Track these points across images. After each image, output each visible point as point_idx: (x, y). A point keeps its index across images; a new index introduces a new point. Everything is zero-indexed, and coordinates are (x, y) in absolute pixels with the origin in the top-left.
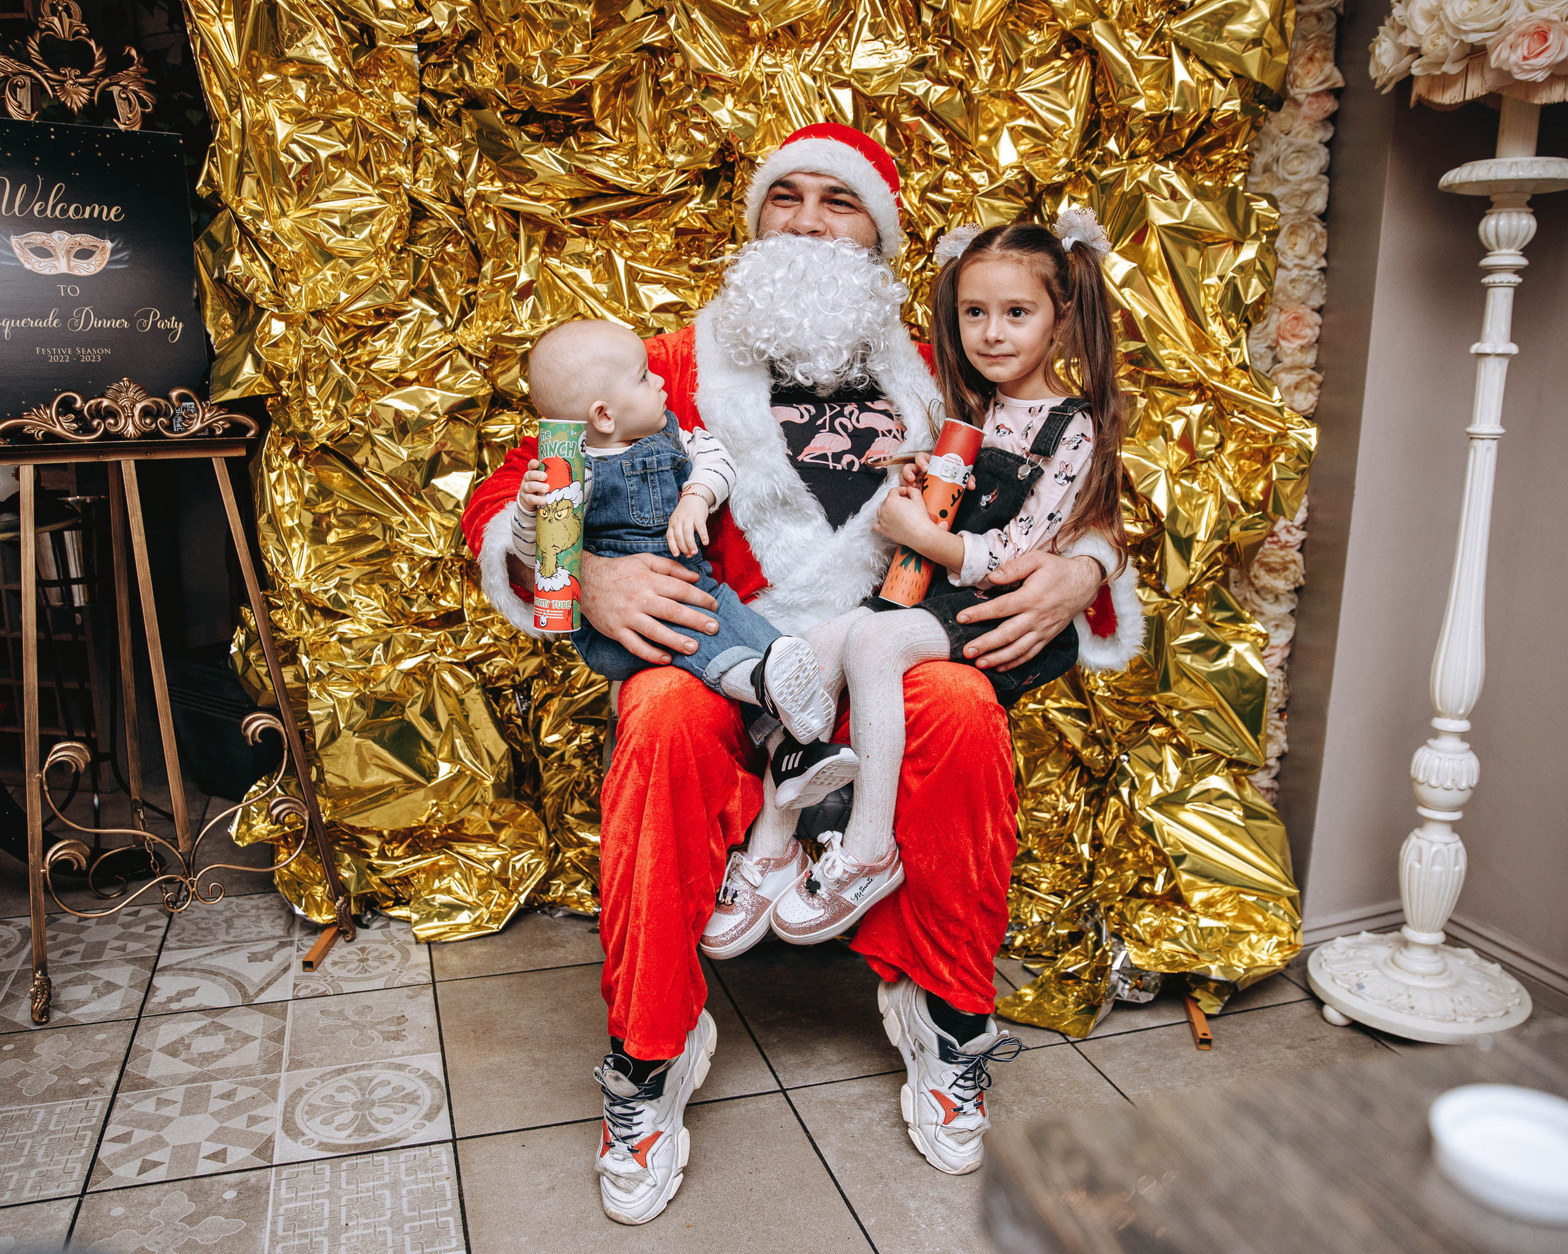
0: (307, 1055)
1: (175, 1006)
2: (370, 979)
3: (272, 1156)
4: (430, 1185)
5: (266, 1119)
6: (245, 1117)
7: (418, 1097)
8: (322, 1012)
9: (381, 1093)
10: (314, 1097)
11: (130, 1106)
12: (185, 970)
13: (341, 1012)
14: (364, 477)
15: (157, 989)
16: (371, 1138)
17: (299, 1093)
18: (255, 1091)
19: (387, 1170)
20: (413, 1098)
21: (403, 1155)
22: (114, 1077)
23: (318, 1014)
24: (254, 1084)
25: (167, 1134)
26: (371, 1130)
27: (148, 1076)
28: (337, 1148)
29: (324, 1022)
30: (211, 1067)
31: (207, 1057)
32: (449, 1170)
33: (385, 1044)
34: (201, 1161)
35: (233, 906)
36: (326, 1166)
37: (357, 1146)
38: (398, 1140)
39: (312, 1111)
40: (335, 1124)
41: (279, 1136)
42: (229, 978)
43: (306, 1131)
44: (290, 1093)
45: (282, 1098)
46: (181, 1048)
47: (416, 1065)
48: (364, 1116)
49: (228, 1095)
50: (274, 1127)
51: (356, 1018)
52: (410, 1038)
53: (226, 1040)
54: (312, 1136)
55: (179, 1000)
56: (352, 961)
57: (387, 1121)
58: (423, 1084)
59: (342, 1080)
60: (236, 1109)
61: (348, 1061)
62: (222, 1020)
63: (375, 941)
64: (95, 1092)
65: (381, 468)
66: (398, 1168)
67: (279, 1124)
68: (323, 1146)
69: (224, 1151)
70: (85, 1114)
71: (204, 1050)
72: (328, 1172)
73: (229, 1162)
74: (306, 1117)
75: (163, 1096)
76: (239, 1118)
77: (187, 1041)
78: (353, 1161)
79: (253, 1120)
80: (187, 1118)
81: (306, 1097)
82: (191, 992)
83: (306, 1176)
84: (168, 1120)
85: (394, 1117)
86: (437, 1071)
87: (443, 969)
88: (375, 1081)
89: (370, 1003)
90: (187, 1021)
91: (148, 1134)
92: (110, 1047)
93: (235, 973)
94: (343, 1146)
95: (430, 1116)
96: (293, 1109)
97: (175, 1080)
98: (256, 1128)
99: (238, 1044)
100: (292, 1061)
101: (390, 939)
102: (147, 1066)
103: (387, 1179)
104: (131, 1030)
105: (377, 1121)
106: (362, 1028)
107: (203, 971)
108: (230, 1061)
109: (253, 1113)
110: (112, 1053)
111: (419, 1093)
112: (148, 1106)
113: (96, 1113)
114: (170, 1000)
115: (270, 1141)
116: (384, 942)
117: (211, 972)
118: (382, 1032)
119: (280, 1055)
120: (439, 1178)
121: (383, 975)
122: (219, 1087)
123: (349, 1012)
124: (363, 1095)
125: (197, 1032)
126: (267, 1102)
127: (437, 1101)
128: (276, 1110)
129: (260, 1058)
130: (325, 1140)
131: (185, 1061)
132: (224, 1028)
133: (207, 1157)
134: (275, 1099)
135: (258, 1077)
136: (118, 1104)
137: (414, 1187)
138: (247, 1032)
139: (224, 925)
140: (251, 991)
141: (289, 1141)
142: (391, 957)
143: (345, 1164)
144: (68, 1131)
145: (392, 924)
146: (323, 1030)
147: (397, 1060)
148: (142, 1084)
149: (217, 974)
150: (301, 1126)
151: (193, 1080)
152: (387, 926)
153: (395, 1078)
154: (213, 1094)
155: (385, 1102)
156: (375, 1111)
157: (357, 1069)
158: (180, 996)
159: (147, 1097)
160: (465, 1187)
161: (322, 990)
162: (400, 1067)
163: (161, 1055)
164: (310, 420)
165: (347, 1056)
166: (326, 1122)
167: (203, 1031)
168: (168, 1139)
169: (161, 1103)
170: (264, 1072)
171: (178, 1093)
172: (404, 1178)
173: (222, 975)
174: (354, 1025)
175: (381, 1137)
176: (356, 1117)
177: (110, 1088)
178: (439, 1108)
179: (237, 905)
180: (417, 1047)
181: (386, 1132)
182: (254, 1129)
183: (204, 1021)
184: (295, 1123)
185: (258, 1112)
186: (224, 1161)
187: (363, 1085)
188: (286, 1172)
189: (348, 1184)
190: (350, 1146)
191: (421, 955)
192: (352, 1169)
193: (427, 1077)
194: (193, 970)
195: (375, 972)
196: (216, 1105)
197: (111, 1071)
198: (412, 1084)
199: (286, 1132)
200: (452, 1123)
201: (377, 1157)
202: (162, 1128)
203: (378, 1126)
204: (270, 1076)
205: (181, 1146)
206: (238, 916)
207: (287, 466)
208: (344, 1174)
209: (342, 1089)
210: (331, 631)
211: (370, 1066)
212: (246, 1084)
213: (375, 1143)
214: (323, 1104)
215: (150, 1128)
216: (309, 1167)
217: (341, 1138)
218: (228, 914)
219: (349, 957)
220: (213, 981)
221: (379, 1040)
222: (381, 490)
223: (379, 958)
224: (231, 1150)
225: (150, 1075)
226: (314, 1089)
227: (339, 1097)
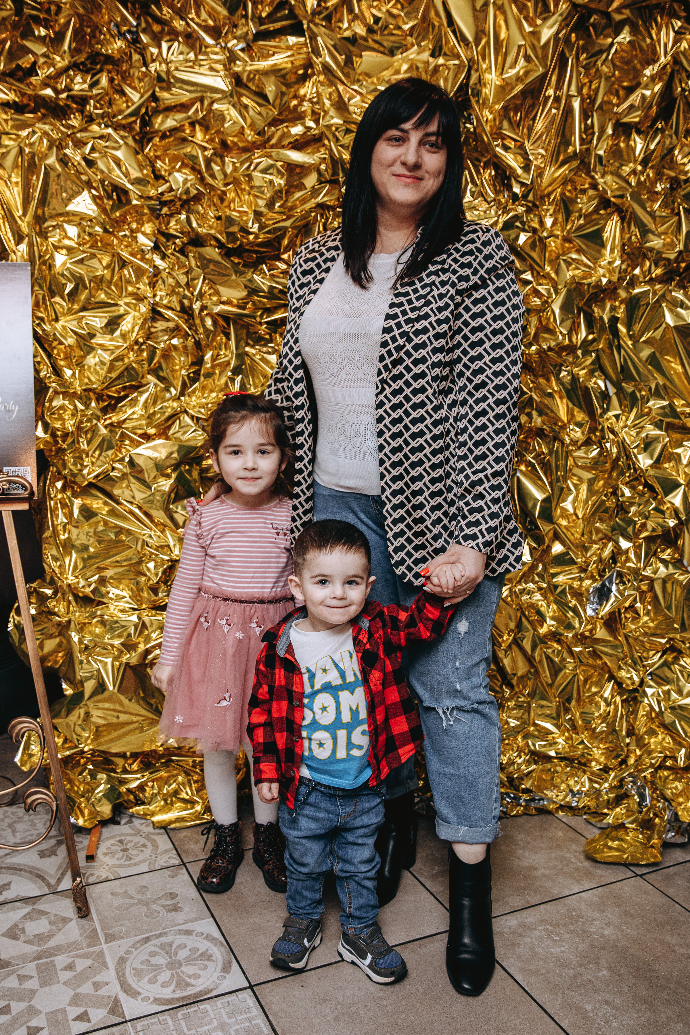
0: (116, 929)
2: (135, 864)
3: (123, 1013)
4: (248, 1024)
5: (107, 984)
6: (90, 983)
7: (211, 956)
8: (112, 894)
9: (183, 954)
10: (135, 961)
13: (126, 892)
14: (118, 503)
16: (190, 991)
17: (122, 961)
18: (89, 962)
19: (213, 1016)
20: (207, 956)
21: (219, 1002)
23: (110, 896)
24: (87, 956)
25: (36, 1002)
26: (188, 985)
27: (2, 957)
28: (168, 1002)
29: (117, 902)
30: (47, 946)
31: (41, 938)
32: (256, 1011)
33: (169, 915)
34: (72, 1023)
35: (9, 814)
36: (166, 1017)
37: (183, 998)
38: (212, 991)
39: (138, 973)
40: (160, 982)
41: (122, 996)
42: (31, 873)
43: (140, 990)
44: (116, 960)
45: (112, 966)
46: (18, 932)
47: (199, 930)
48: (178, 974)
49: (70, 967)
50: (115, 989)
51: (140, 897)
52: (186, 909)
53: (50, 923)
54: (146, 994)
56: (116, 852)
57: (196, 976)
58: (210, 945)
59: (150, 947)
60: (81, 978)
61: (148, 931)
62: (40, 906)
63: (127, 834)
65: (133, 497)
66: (220, 1013)
67: (118, 987)
68: (157, 1001)
69: (86, 1013)
71: (36, 932)
72: (170, 1023)
73: (93, 1022)
74: (136, 979)
75: (20, 973)
76: (86, 985)
77: (20, 927)
78: (184, 1011)
79: (97, 986)
80: (46, 989)
81: (129, 963)
82: (7, 886)
83: (155, 1026)
84: (33, 992)
85: (199, 972)
86: (216, 934)
87: (186, 852)
88: (174, 946)
89: (144, 884)
90: (13, 909)
91: (23, 1005)
93: (34, 868)
94: (173, 999)
95: (226, 969)
96: (124, 973)
97: (25, 958)
98: (102, 992)
99: (61, 925)
100: (106, 935)
101: (138, 833)
103: (216, 1023)
105: (189, 977)
106: (147, 904)
107: (9, 868)
108: (58, 940)
109: (95, 979)
111: (210, 952)
112: (12, 982)
115: (116, 1001)
116: (135, 835)
117: (15, 869)
118: (163, 906)
119: (95, 930)
120: (253, 1018)
121: (144, 861)
122: (60, 961)
123: (132, 892)
124: (170, 957)
125: (24, 917)
126: (101, 971)
127: (226, 957)
128: (110, 975)
129: (81, 935)
130: (157, 996)
131: (25, 942)
132: (44, 913)
133: (75, 1020)
134: (106, 967)
135: (86, 950)
137: (237, 1027)
138: (63, 915)
139: (9, 830)
140: (53, 882)
141: (131, 1000)
142: (144, 845)
143: (180, 1013)
145: (134, 820)
146: (119, 908)
147: (184, 927)
149: (20, 870)
150: (134, 985)
151: (39, 957)
152: (130, 822)
153: (191, 942)
154: (59, 967)
155: (189, 961)
156: (184, 968)
157: (158, 936)
159: (9, 975)
160: (274, 1023)
161: (104, 876)
162: (188, 933)
163: (5, 940)
164: (82, 465)
165: (145, 927)
166: (153, 981)
167: (28, 917)
168: (39, 1007)
169: (22, 978)
170: (89, 946)
171: (30, 969)
172: (228, 1021)
173: (24, 870)
174: (140, 902)
175: (198, 989)
176: (172, 975)
178: (230, 962)
179: (13, 813)
180: (193, 916)
181: (200, 985)
182: (99, 993)
183: (26, 909)
184: (129, 985)
185: (98, 978)
186: (89, 1021)
187: (167, 948)
188: (139, 1025)
189: (189, 1029)
190: (178, 999)
191: (163, 842)
192: (187, 1017)
193: (208, 937)
195: (138, 859)
196: (65, 976)
198: (204, 946)
199: (126, 992)
200: (244, 973)
201: (203, 1006)
202: (30, 999)
203: (192, 981)
204: (95, 949)
205: (52, 1012)
206: (18, 822)
207: (60, 496)
208: (182, 1022)
209: (153, 954)
210: (92, 615)
211: (166, 934)
212: (80, 957)
213: (195, 995)
214: (144, 967)
215: (21, 1000)
216: (154, 1019)
217: (168, 993)
218: (8, 821)
219: (114, 848)
220: (20, 875)
221: (163, 913)
222: (131, 513)
223: (135, 847)
224: (91, 1012)
225: (4, 955)
226: (132, 956)
227: (153, 960)
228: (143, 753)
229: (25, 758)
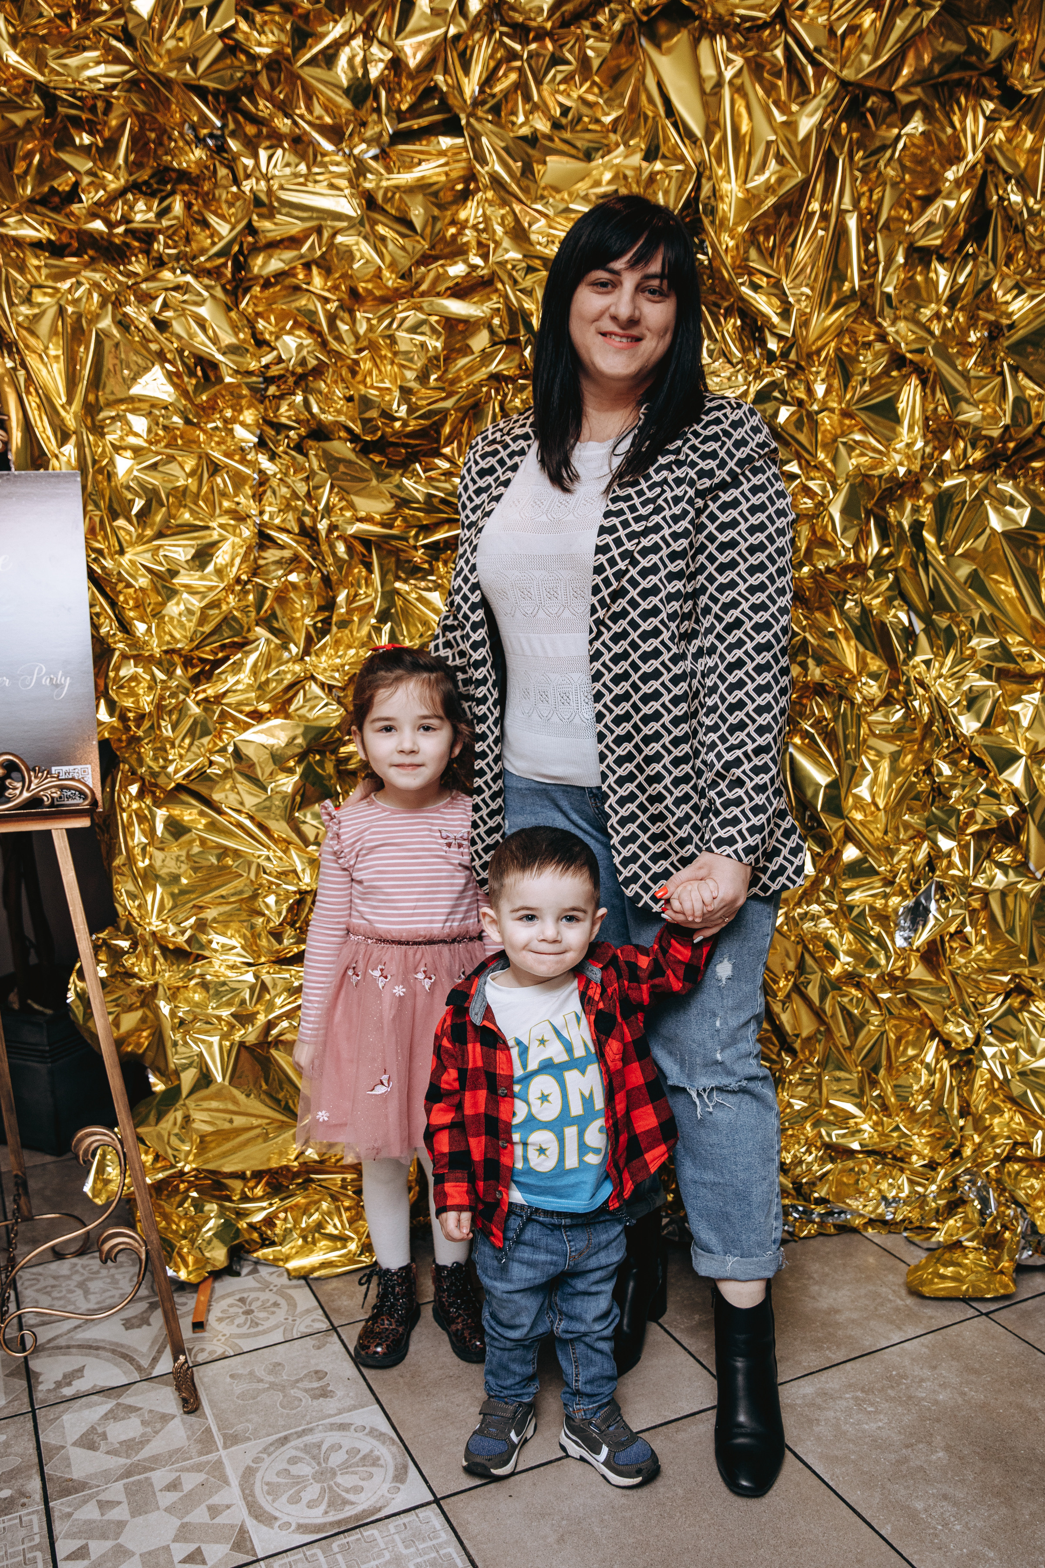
0: (240, 1427)
1: (68, 1391)
2: (264, 1332)
3: (253, 1549)
4: (434, 1555)
5: (228, 1507)
6: (203, 1507)
7: (378, 1459)
8: (232, 1376)
9: (337, 1459)
10: (268, 1472)
11: (70, 1515)
12: (60, 1348)
13: (252, 1373)
14: (220, 812)
15: (38, 1375)
16: (349, 1512)
17: (248, 1474)
18: (201, 1477)
19: (383, 1546)
20: (373, 1461)
21: (392, 1524)
22: (35, 1484)
23: (228, 1380)
24: (198, 1468)
25: (126, 1540)
26: (346, 1502)
27: (75, 1477)
28: (318, 1528)
29: (239, 1388)
30: (141, 1456)
31: (130, 1446)
32: (446, 1535)
33: (315, 1403)
35: (79, 1268)
36: (316, 1550)
37: (339, 1523)
38: (379, 1510)
39: (273, 1490)
40: (304, 1501)
41: (251, 1525)
42: (113, 1351)
43: (277, 1514)
44: (240, 1472)
45: (234, 1481)
46: (97, 1439)
47: (359, 1422)
48: (330, 1488)
49: (174, 1486)
50: (239, 1514)
51: (271, 1379)
52: (340, 1393)
53: (143, 1423)
54: (286, 1519)
55: (69, 1384)
56: (236, 1315)
57: (358, 1490)
58: (376, 1443)
59: (289, 1450)
60: (190, 1501)
61: (284, 1427)
62: (128, 1399)
63: (251, 1290)
64: (23, 1505)
65: (242, 803)
66: (393, 1541)
67: (245, 1511)
68: (303, 1528)
69: (199, 1551)
70: (22, 1533)
71: (123, 1438)
72: (321, 1558)
73: (210, 1563)
74: (270, 1498)
75: (102, 1497)
76: (198, 1511)
77: (100, 1430)
78: (342, 1540)
79: (214, 1511)
80: (140, 1520)
81: (259, 1475)
82: (78, 1373)
84: (121, 1525)
85: (361, 1483)
86: (384, 1427)
87: (337, 1311)
88: (324, 1448)
89: (278, 1359)
90: (89, 1406)
91: (109, 1544)
92: (16, 1449)
93: (117, 1344)
94: (325, 1525)
95: (400, 1477)
96: (252, 1491)
97: (107, 1477)
98: (222, 1519)
99: (158, 1426)
100: (225, 1436)
101: (266, 1286)
102: (69, 1466)
103: (387, 1556)
104: (30, 1425)
105: (347, 1491)
106: (283, 1388)
107: (80, 1347)
109: (210, 1502)
110: (21, 1456)
111: (376, 1453)
112: (90, 1512)
113: (36, 1529)
114: (59, 1385)
115: (243, 1531)
116: (262, 1290)
117: (90, 1347)
118: (306, 1391)
119: (208, 1430)
120: (440, 1545)
121: (276, 1327)
122: (160, 1477)
123: (260, 1372)
124: (319, 1464)
125: (106, 1417)
126: (219, 1489)
127: (399, 1460)
128: (232, 1494)
129: (189, 1438)
130: (302, 1521)
131: (108, 1453)
132: (132, 1409)
133: (184, 1561)
134: (226, 1482)
135: (197, 1460)
136: (56, 1515)
137: (419, 1560)
138: (161, 1410)
139: (79, 1292)
140: (145, 1363)
141: (264, 1529)
142: (276, 1304)
143: (336, 1544)
144: (13, 1556)
145: (260, 1268)
146: (242, 1396)
147: (338, 1420)
148: (71, 1488)
149: (97, 1348)
150: (268, 1508)
151: (128, 1474)
152: (254, 1271)
153: (347, 1440)
154: (157, 1487)
155: (346, 1467)
156: (339, 1479)
157: (300, 1435)
158: (69, 1378)
159: (85, 1502)
160: (472, 1552)
161: (219, 1352)
162: (343, 1427)
163: (79, 1451)
164: (166, 760)
165: (281, 1422)
166: (295, 1500)
167: (111, 1416)
168: (130, 1546)
169: (104, 1506)
170: (201, 1454)
171: (116, 1491)
172: (405, 1552)
173: (104, 1348)
174: (272, 1386)
175: (359, 1509)
176: (323, 1490)
177: (38, 1496)
178: (405, 1467)
179: (84, 1267)
180: (350, 1402)
181: (362, 1503)
182: (218, 1520)
183: (109, 1404)
184: (261, 1507)
185: (216, 1500)
186: (204, 1562)
187: (313, 1452)
188: (277, 1563)
190: (332, 1524)
191: (303, 1298)
192: (345, 1549)
193: (374, 1433)
194: (68, 1347)
195: (267, 1325)
196: (167, 1499)
197: (30, 1477)
198: (366, 1445)
199: (256, 1518)
200: (426, 1482)
201: (368, 1532)
202: (118, 1535)
203: (351, 1497)
204: (210, 1457)
205: (150, 1553)
206: (91, 1279)
207: (135, 805)
208: (339, 1557)
209: (293, 1461)
210: (189, 976)
211: (311, 1430)
212: (187, 1470)
213: (357, 1517)
214: (281, 1480)
215: (104, 1537)
216: (298, 1555)
217: (317, 1516)
218: (77, 1278)
219: (232, 1310)
220: (97, 1356)
221: (307, 1400)
222: (240, 825)
223: (263, 1308)
224: (207, 1549)
225: (77, 1473)
226: (264, 1465)
227: (295, 1470)
228: (269, 1171)
229: (99, 1185)
